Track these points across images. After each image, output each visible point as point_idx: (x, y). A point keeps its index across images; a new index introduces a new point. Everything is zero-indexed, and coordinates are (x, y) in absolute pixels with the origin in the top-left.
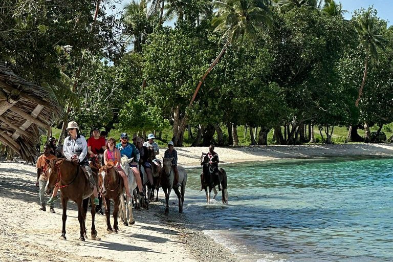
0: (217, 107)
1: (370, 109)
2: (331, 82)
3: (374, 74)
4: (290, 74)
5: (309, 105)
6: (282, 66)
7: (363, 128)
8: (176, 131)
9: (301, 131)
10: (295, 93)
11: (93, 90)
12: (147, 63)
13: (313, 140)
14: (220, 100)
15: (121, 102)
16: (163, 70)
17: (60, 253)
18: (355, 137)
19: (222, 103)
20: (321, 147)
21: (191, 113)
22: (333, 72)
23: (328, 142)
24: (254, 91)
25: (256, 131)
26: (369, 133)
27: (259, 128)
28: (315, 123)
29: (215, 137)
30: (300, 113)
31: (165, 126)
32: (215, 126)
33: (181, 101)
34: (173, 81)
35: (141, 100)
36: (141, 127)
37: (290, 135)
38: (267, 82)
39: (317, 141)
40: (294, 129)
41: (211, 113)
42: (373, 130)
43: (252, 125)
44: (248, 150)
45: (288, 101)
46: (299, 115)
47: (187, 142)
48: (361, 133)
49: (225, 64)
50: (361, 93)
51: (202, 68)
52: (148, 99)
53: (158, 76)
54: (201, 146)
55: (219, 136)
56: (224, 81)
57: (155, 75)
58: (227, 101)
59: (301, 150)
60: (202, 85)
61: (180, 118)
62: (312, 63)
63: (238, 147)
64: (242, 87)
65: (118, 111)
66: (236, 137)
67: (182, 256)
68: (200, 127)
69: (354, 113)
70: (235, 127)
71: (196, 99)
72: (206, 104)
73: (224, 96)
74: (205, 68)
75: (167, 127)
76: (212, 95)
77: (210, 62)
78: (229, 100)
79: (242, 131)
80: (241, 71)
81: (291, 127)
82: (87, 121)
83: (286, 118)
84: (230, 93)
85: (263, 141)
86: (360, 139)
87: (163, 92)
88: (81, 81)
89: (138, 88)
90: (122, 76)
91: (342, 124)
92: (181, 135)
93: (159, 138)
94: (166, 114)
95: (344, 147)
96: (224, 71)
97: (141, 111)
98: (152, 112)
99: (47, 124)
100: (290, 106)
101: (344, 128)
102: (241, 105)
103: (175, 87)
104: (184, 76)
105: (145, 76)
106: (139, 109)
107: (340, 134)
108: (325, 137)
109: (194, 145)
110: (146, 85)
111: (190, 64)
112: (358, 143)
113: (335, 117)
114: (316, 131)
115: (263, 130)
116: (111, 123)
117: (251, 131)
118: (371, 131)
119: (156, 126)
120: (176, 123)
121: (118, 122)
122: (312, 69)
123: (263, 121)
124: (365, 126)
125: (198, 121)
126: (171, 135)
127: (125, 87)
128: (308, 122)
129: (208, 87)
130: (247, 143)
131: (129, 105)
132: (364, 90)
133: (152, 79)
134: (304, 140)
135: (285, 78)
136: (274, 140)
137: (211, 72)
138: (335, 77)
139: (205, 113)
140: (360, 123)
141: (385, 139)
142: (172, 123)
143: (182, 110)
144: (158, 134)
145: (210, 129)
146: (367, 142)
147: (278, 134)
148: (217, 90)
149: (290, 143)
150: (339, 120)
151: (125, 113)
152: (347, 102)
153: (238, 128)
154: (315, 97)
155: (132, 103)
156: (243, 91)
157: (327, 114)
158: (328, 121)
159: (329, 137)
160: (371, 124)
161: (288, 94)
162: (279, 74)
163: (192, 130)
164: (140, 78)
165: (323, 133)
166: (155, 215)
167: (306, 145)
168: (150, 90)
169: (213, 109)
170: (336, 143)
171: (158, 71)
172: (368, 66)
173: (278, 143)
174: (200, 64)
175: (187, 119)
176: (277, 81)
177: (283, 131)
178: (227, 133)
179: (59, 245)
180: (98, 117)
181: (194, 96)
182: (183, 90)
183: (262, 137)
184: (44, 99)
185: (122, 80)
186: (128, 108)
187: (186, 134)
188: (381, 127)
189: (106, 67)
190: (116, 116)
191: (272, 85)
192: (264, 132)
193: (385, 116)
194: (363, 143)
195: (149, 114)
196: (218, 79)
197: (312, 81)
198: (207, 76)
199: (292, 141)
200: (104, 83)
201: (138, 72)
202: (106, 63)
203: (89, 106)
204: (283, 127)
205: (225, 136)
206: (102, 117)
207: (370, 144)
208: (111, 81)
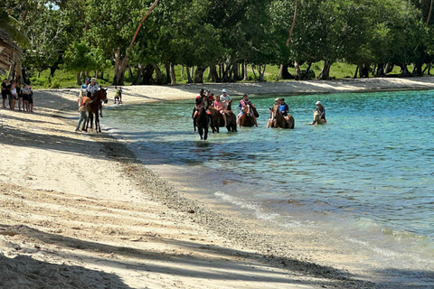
0: (155, 48)
1: (301, 49)
2: (263, 23)
3: (303, 15)
4: (224, 16)
5: (242, 45)
6: (217, 8)
7: (293, 66)
8: (118, 70)
9: (235, 70)
10: (229, 33)
11: (39, 33)
12: (90, 7)
13: (247, 79)
14: (158, 41)
15: (65, 44)
16: (105, 14)
17: (14, 187)
18: (286, 75)
19: (160, 44)
20: (254, 84)
21: (131, 54)
22: (264, 14)
23: (260, 79)
24: (190, 32)
25: (193, 70)
26: (299, 70)
27: (196, 68)
28: (248, 62)
29: (154, 76)
30: (234, 52)
31: (107, 66)
32: (154, 66)
33: (122, 43)
34: (114, 23)
35: (84, 42)
36: (85, 67)
37: (225, 74)
38: (203, 24)
39: (250, 79)
40: (228, 68)
41: (150, 54)
42: (303, 68)
43: (189, 64)
44: (185, 88)
45: (223, 42)
46: (233, 55)
47: (128, 81)
48: (291, 71)
49: (163, 7)
50: (291, 34)
51: (142, 11)
52: (91, 41)
53: (101, 19)
54: (141, 84)
55: (157, 75)
56: (162, 23)
57: (97, 18)
58: (165, 42)
59: (235, 88)
60: (141, 28)
61: (121, 59)
62: (245, 5)
63: (176, 85)
64: (179, 29)
65: (63, 52)
66: (174, 76)
67: (128, 188)
68: (140, 67)
69: (285, 52)
70: (172, 66)
71: (136, 40)
72: (146, 45)
73: (162, 37)
74: (145, 11)
75: (109, 67)
76: (151, 36)
77: (149, 5)
78: (167, 41)
79: (180, 70)
80: (180, 14)
81: (225, 66)
82: (33, 62)
83: (220, 58)
84: (168, 34)
85: (199, 80)
86: (290, 77)
87: (105, 34)
88: (28, 24)
89: (81, 30)
90: (66, 19)
91: (273, 63)
92: (122, 74)
93: (102, 78)
94: (108, 55)
95: (276, 84)
96: (162, 13)
97: (84, 52)
98: (95, 53)
99: (6, 64)
100: (224, 46)
101: (276, 66)
102: (179, 45)
103: (116, 29)
104: (125, 19)
105: (88, 19)
106: (83, 50)
107: (272, 72)
108: (258, 75)
109: (134, 84)
110: (88, 28)
111: (130, 7)
112: (289, 81)
113: (267, 56)
114: (249, 69)
115: (199, 69)
116: (56, 64)
117: (188, 70)
118: (301, 69)
119: (99, 67)
120: (117, 63)
121: (63, 63)
122: (245, 11)
123: (200, 61)
124: (296, 64)
125: (138, 61)
126: (112, 75)
127: (69, 29)
128: (242, 61)
129: (147, 29)
130: (185, 82)
131: (73, 46)
132: (294, 30)
133: (95, 22)
134: (238, 78)
135: (219, 20)
136: (209, 78)
137: (150, 15)
138: (266, 19)
139: (145, 53)
140: (291, 62)
141: (314, 76)
142: (113, 63)
143: (122, 51)
144: (100, 74)
145: (150, 69)
146: (297, 80)
147: (213, 72)
148: (156, 32)
149: (225, 81)
150: (271, 59)
151: (70, 54)
152: (278, 42)
153: (175, 67)
154: (248, 37)
155: (76, 45)
156: (180, 33)
157: (260, 53)
158: (260, 60)
159: (261, 75)
160: (300, 63)
161: (223, 35)
162: (215, 16)
163: (133, 69)
164: (83, 21)
165: (256, 71)
166: (101, 150)
167: (240, 83)
168: (93, 32)
169: (152, 49)
170: (268, 81)
171: (100, 14)
172: (298, 8)
173: (213, 81)
174: (140, 8)
175: (127, 59)
176: (212, 23)
177: (218, 70)
178: (165, 72)
179: (13, 180)
180: (44, 58)
181: (134, 38)
182: (124, 32)
183: (198, 75)
184: (5, 41)
185: (67, 23)
186: (72, 50)
187: (126, 74)
188: (310, 65)
189: (51, 11)
190: (60, 58)
191: (208, 27)
192: (201, 70)
193: (313, 55)
194: (293, 81)
195: (92, 55)
196: (156, 22)
197: (245, 22)
198: (147, 19)
199: (226, 80)
200: (49, 26)
201: (81, 16)
202: (51, 7)
203: (35, 48)
204: (218, 67)
205: (163, 75)
206: (47, 58)
207: (300, 82)
208: (56, 24)
